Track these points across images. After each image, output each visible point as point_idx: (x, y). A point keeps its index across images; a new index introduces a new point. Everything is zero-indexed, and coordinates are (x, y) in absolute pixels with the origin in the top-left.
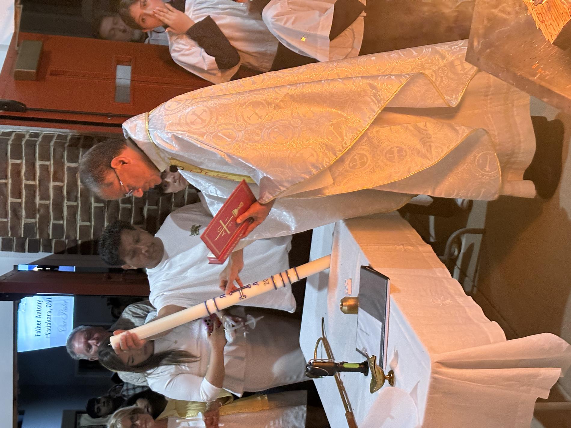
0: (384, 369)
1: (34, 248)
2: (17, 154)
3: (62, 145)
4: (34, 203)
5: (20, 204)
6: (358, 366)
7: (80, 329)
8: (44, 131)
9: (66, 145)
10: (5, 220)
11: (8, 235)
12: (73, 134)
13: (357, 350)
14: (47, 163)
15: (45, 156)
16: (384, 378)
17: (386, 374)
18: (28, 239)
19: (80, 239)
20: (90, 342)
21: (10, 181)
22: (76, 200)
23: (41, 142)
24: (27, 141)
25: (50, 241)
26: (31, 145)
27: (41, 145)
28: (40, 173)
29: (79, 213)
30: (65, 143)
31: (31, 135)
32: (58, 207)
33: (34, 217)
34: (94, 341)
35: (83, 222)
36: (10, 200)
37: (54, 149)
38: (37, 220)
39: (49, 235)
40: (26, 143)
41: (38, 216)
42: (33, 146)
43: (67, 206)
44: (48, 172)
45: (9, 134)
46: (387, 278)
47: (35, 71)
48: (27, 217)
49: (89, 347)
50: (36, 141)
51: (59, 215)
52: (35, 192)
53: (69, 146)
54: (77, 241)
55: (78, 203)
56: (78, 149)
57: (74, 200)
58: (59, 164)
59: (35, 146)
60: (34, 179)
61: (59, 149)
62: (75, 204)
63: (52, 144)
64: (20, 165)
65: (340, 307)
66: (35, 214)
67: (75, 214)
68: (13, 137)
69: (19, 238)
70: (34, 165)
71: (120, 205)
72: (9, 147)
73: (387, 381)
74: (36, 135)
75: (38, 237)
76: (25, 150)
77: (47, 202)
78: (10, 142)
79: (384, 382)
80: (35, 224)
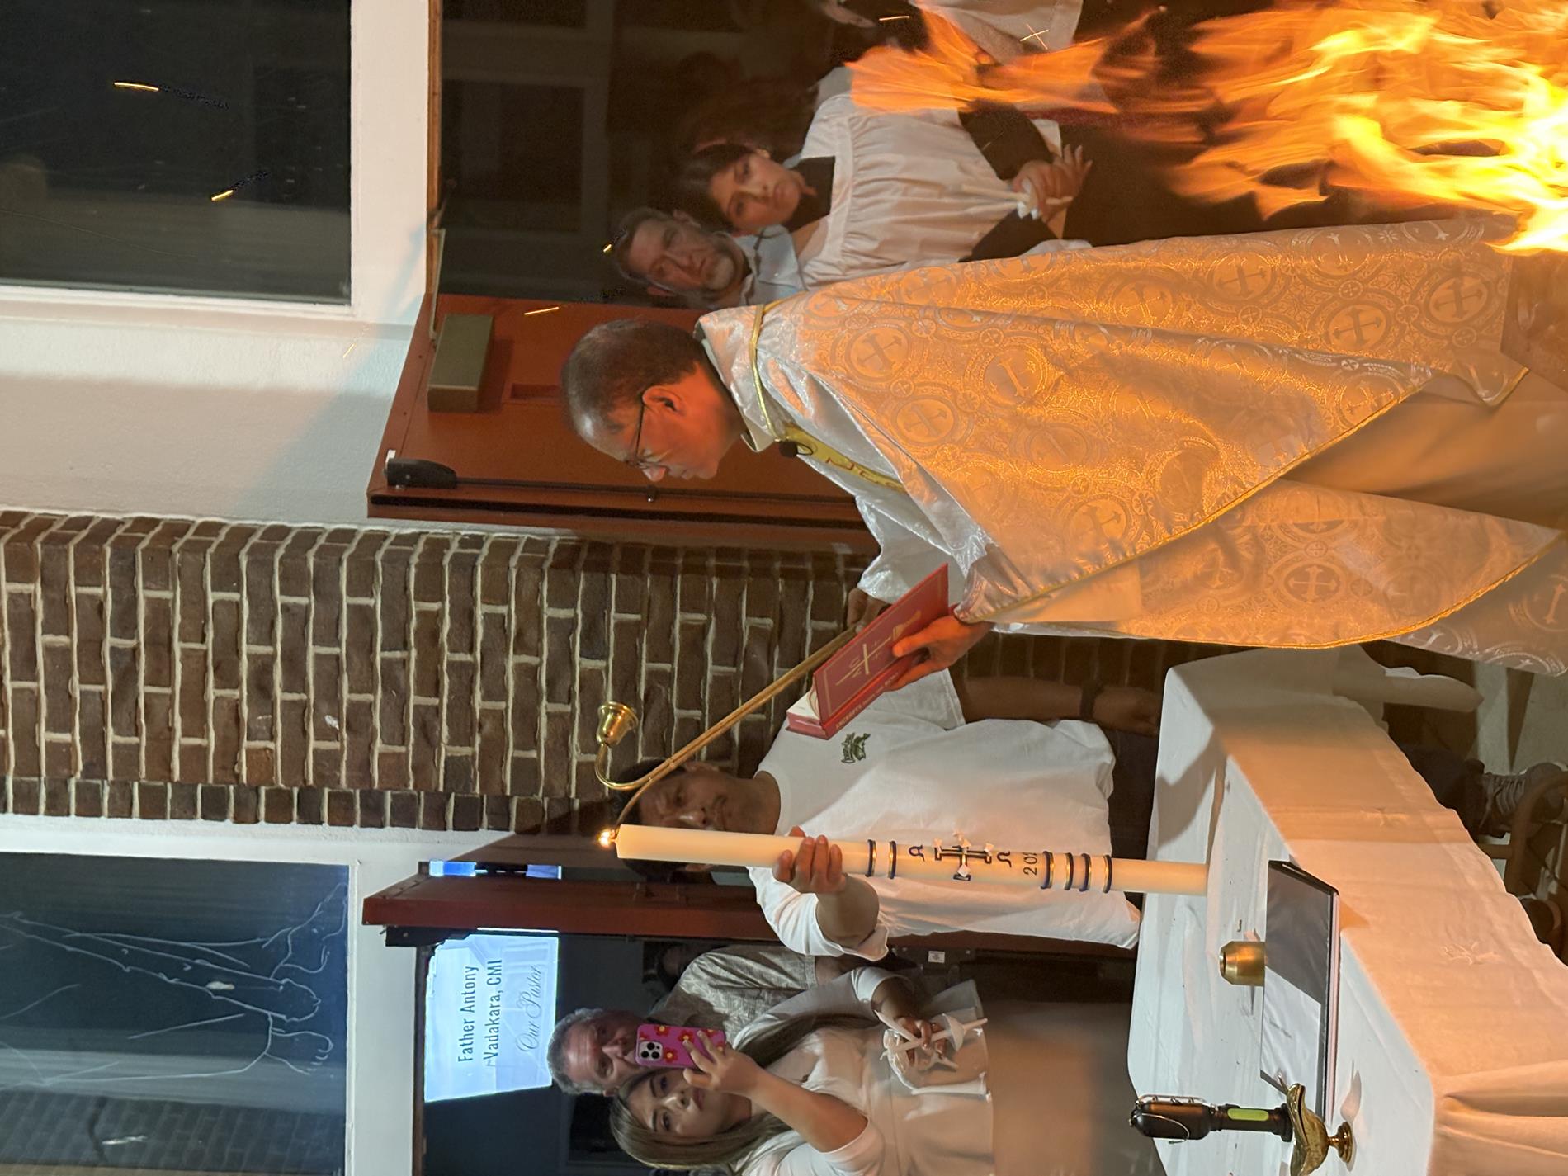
0: (1327, 1123)
1: (467, 821)
2: (430, 588)
3: (538, 565)
4: (471, 709)
5: (437, 710)
6: (1265, 1117)
7: (580, 1018)
8: (494, 532)
9: (547, 565)
10: (402, 749)
11: (406, 785)
12: (563, 538)
13: (1264, 1076)
14: (503, 610)
15: (496, 594)
16: (1327, 1142)
17: (1332, 1132)
18: (453, 795)
19: (577, 796)
20: (606, 1050)
21: (414, 653)
22: (570, 700)
23: (486, 558)
24: (455, 556)
25: (507, 801)
26: (464, 566)
27: (487, 567)
28: (486, 635)
29: (576, 731)
30: (543, 560)
31: (464, 543)
32: (526, 717)
33: (471, 744)
34: (616, 1049)
35: (585, 753)
36: (413, 700)
37: (518, 576)
38: (477, 749)
39: (503, 786)
40: (451, 561)
41: (478, 740)
42: (470, 570)
43: (548, 713)
44: (505, 632)
45: (413, 539)
46: (1331, 891)
47: (474, 388)
48: (453, 741)
49: (604, 1063)
50: (476, 557)
51: (528, 738)
52: (472, 681)
53: (554, 567)
54: (570, 801)
55: (573, 707)
56: (574, 573)
57: (565, 697)
58: (530, 612)
59: (474, 567)
60: (471, 649)
61: (533, 575)
63: (513, 562)
64: (439, 615)
65: (1219, 967)
66: (472, 734)
67: (567, 733)
68: (420, 548)
69: (432, 795)
70: (471, 615)
71: (676, 710)
72: (413, 571)
73: (1333, 1151)
74: (477, 542)
75: (478, 791)
76: (450, 578)
77: (502, 705)
78: (414, 560)
79: (1325, 1153)
80: (470, 759)
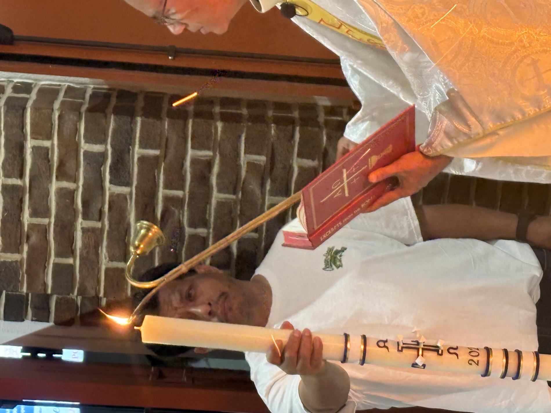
1: (15, 314)
3: (76, 108)
4: (20, 223)
8: (40, 81)
9: (84, 108)
12: (96, 86)
14: (47, 144)
15: (42, 131)
18: (4, 292)
19: (105, 295)
22: (100, 218)
23: (35, 102)
24: (9, 99)
25: (48, 297)
26: (16, 107)
27: (35, 109)
28: (34, 164)
29: (105, 243)
30: (81, 104)
31: (17, 88)
32: (65, 231)
33: (19, 250)
35: (112, 261)
37: (60, 117)
38: (25, 255)
39: (45, 285)
40: (6, 103)
41: (26, 248)
42: (21, 111)
43: (83, 229)
44: (49, 163)
50: (27, 100)
51: (66, 247)
52: (21, 201)
53: (90, 110)
54: (99, 299)
55: (103, 224)
56: (106, 117)
57: (97, 216)
58: (70, 146)
59: (24, 109)
60: (21, 176)
61: (72, 117)
62: (99, 225)
63: (57, 105)
66: (21, 244)
67: (97, 245)
70: (21, 148)
71: (186, 228)
74: (27, 88)
75: (25, 290)
76: (5, 117)
77: (45, 221)
80: (19, 264)
